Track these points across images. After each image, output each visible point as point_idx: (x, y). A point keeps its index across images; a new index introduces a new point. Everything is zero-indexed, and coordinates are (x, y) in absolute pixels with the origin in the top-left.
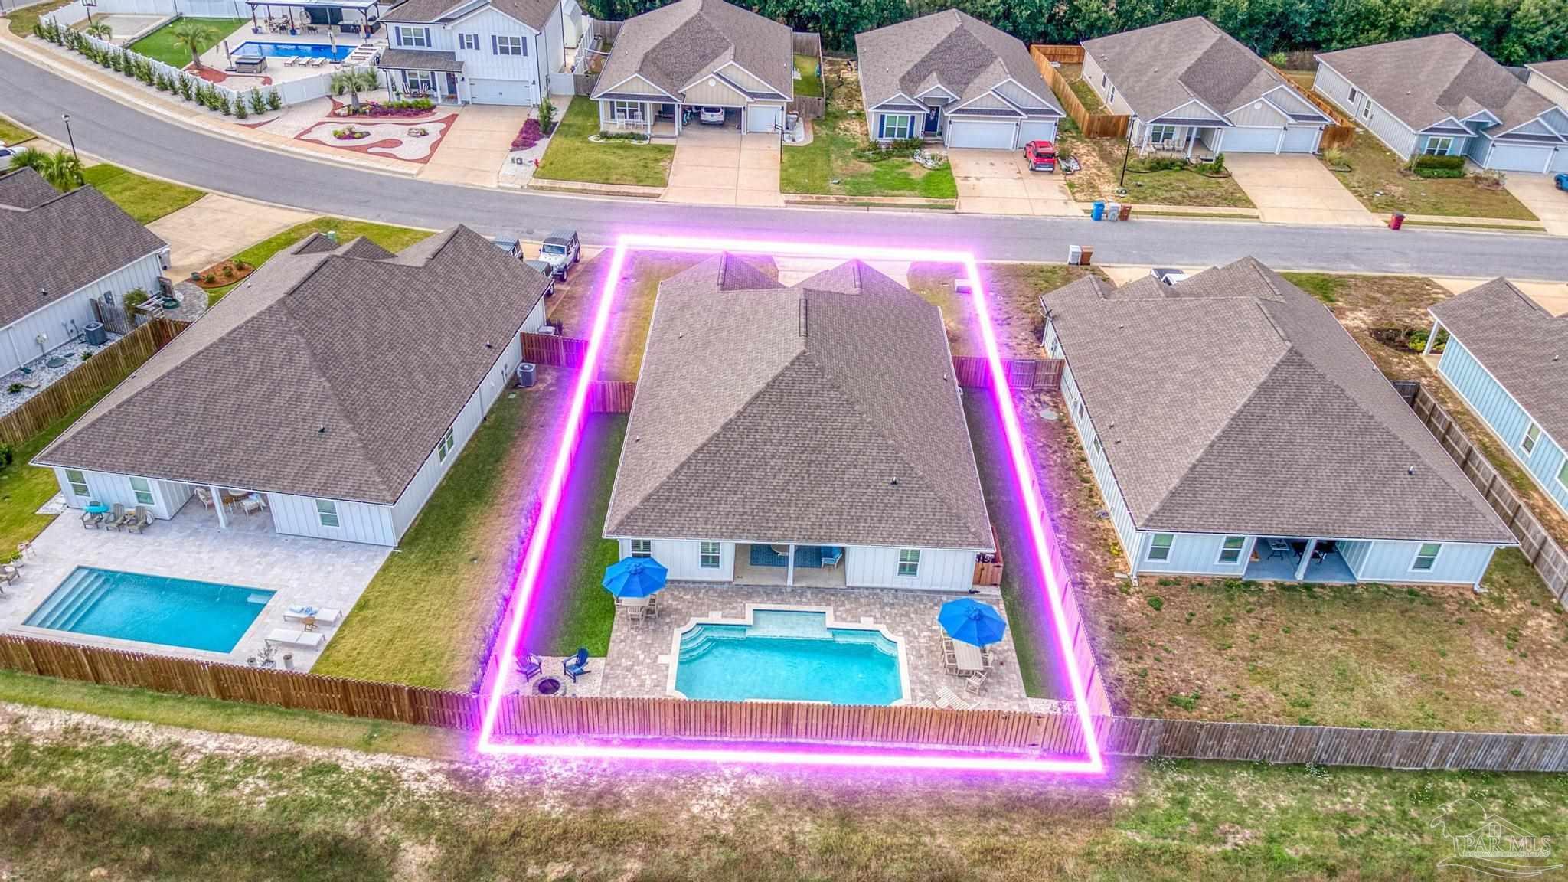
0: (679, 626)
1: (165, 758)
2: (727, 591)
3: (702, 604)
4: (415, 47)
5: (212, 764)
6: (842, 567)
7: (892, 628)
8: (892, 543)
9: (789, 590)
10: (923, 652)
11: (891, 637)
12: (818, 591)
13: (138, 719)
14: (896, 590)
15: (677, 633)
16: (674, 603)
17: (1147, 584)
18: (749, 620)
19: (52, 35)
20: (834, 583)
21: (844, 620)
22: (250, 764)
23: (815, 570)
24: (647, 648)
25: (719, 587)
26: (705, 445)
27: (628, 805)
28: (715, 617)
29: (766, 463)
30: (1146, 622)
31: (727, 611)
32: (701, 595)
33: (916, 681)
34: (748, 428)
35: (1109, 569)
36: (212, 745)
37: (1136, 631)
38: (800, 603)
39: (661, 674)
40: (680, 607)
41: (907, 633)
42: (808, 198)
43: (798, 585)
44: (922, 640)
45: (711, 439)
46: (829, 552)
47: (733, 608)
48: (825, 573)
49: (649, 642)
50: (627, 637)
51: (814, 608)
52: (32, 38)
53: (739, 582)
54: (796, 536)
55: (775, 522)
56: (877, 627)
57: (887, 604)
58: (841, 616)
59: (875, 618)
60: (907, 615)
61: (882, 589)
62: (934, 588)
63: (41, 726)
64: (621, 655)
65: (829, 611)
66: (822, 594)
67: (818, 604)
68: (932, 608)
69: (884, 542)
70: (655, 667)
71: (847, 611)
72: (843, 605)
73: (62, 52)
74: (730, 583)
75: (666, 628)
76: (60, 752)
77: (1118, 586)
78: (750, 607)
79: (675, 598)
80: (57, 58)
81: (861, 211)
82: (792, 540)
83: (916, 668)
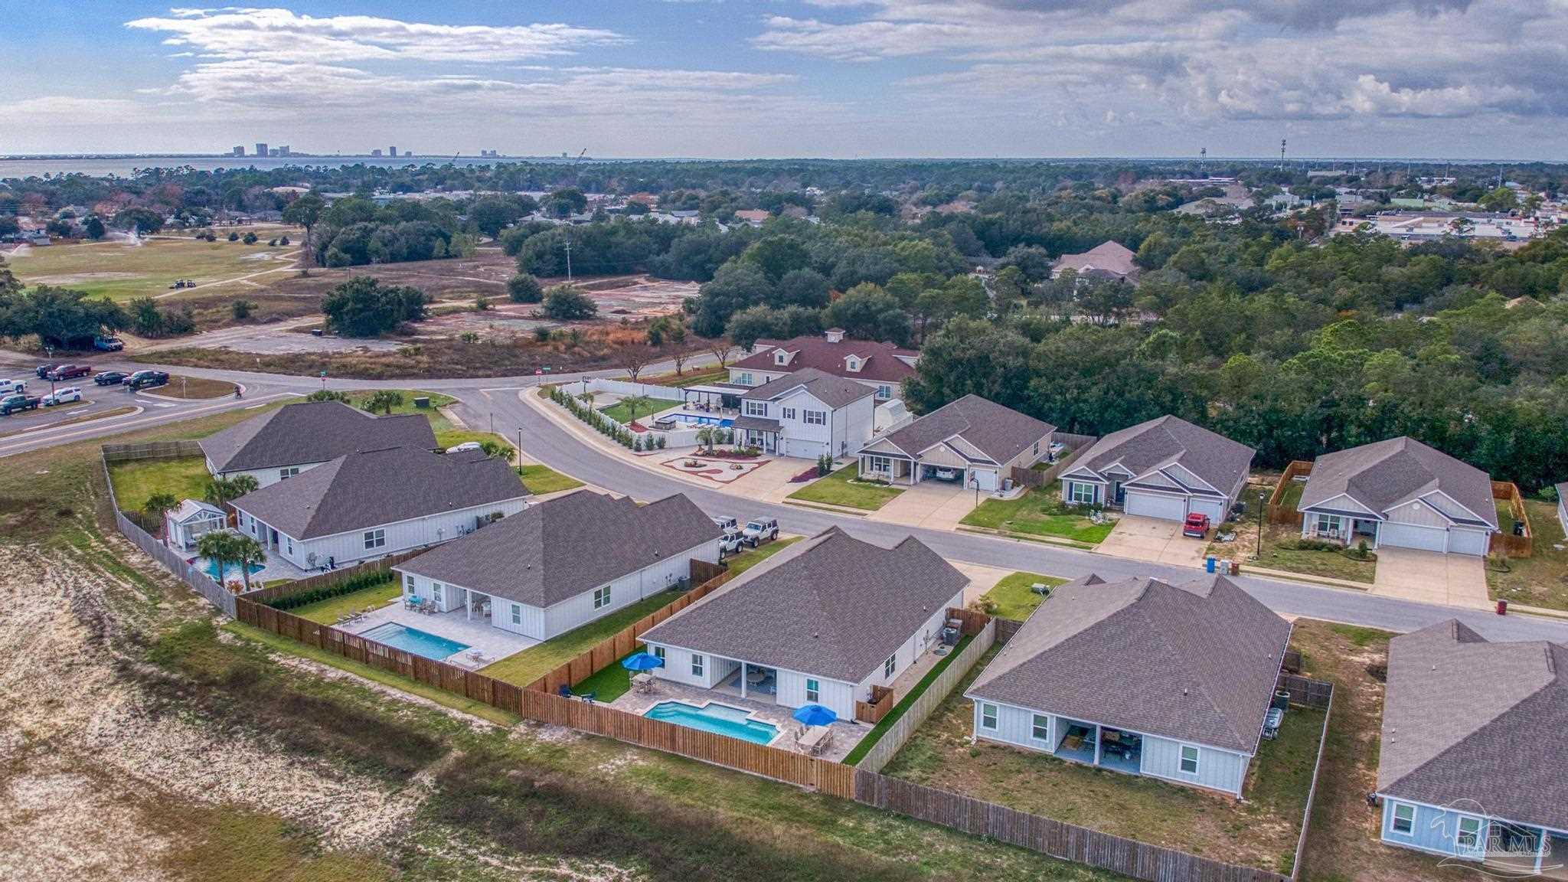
1: (374, 697)
2: (700, 691)
3: (682, 694)
4: (757, 416)
5: (394, 701)
9: (736, 698)
11: (780, 729)
12: (753, 702)
13: (374, 680)
15: (657, 702)
16: (668, 692)
17: (981, 745)
19: (558, 398)
20: (770, 702)
21: (760, 717)
22: (410, 705)
25: (696, 688)
27: (568, 758)
28: (685, 701)
30: (958, 760)
31: (694, 700)
32: (682, 690)
36: (399, 695)
37: (946, 762)
38: (738, 705)
42: (977, 528)
43: (747, 698)
47: (699, 699)
51: (745, 709)
52: (548, 400)
53: (711, 689)
56: (776, 724)
58: (758, 715)
59: (779, 720)
63: (332, 675)
65: (754, 712)
66: (757, 705)
67: (751, 708)
71: (765, 714)
73: (562, 409)
76: (333, 685)
78: (709, 701)
79: (671, 690)
80: (555, 411)
81: (1013, 541)
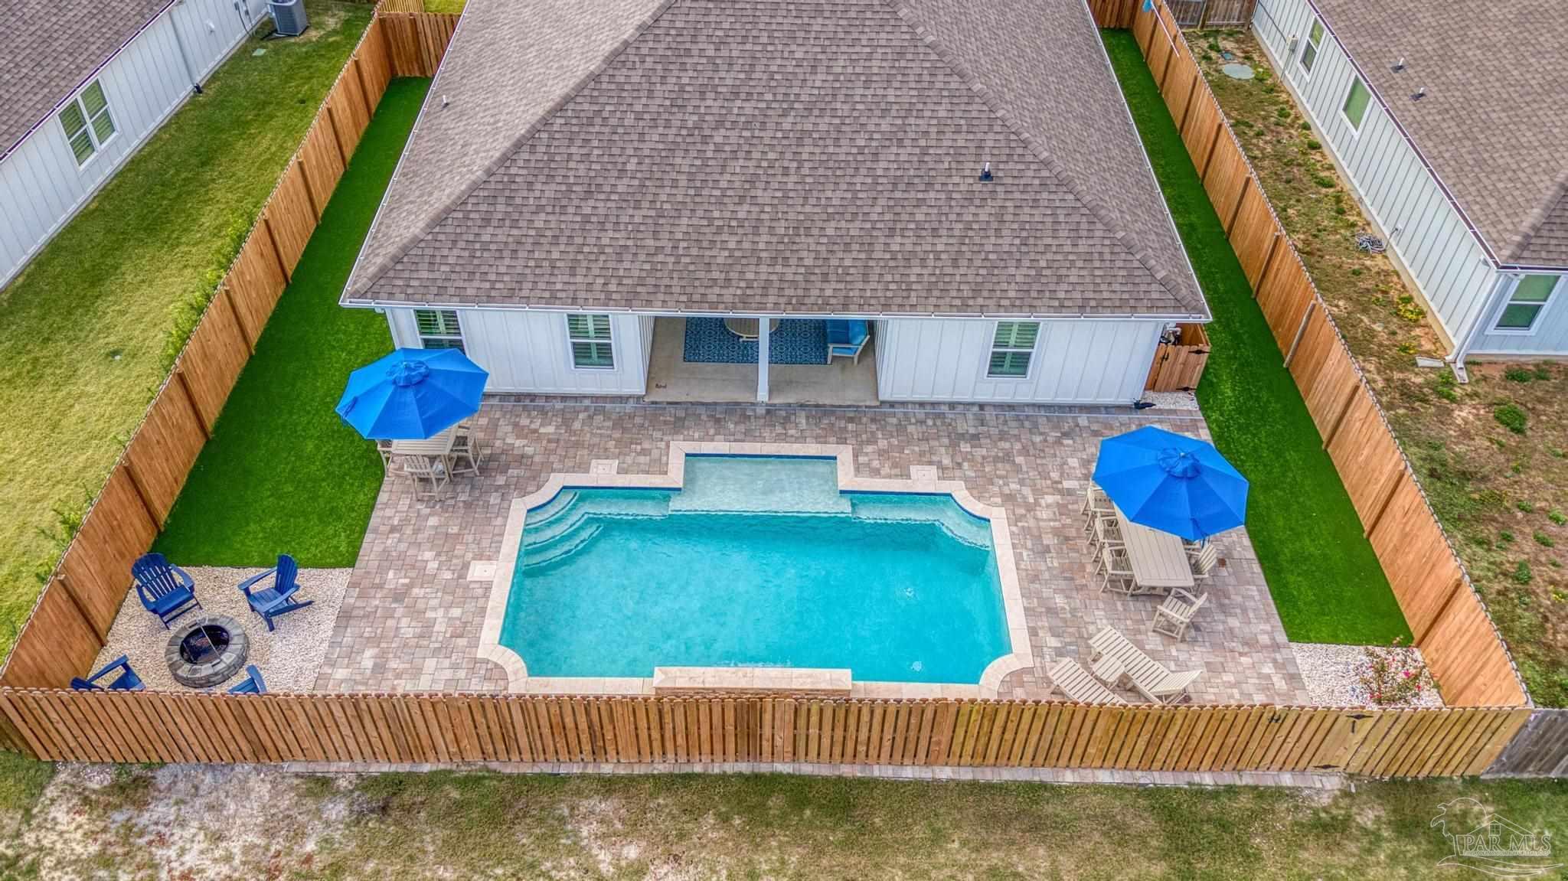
0: (524, 493)
2: (631, 417)
3: (577, 445)
6: (869, 360)
7: (978, 489)
8: (982, 309)
9: (761, 411)
10: (1049, 540)
11: (978, 508)
12: (819, 412)
14: (982, 406)
15: (519, 508)
16: (518, 443)
17: (1485, 379)
18: (675, 477)
20: (853, 395)
21: (876, 473)
23: (814, 371)
24: (445, 543)
25: (618, 407)
26: (568, 99)
28: (603, 472)
29: (705, 139)
30: (1502, 458)
31: (629, 460)
32: (577, 425)
33: (1039, 611)
34: (663, 60)
35: (1405, 349)
37: (1484, 479)
38: (783, 438)
39: (470, 606)
40: (529, 450)
41: (1009, 499)
43: (778, 400)
44: (1044, 514)
45: (581, 87)
46: (842, 332)
47: (644, 452)
48: (833, 374)
49: (455, 530)
50: (406, 521)
51: (813, 449)
53: (659, 396)
54: (771, 299)
55: (726, 268)
56: (944, 487)
57: (962, 436)
58: (868, 465)
59: (941, 467)
60: (1007, 457)
61: (952, 405)
62: (1061, 400)
64: (387, 559)
65: (844, 454)
66: (829, 419)
67: (820, 439)
68: (1058, 442)
69: (964, 307)
70: (461, 590)
71: (881, 453)
72: (872, 441)
74: (639, 398)
75: (494, 499)
77: (1428, 383)
78: (679, 449)
79: (519, 431)
82: (762, 307)
83: (1035, 578)
